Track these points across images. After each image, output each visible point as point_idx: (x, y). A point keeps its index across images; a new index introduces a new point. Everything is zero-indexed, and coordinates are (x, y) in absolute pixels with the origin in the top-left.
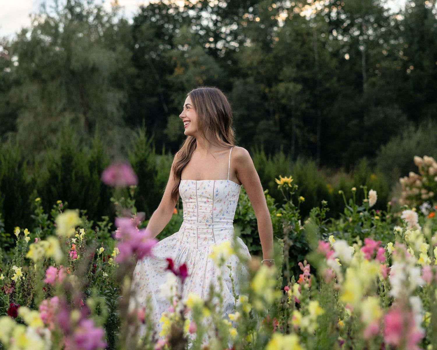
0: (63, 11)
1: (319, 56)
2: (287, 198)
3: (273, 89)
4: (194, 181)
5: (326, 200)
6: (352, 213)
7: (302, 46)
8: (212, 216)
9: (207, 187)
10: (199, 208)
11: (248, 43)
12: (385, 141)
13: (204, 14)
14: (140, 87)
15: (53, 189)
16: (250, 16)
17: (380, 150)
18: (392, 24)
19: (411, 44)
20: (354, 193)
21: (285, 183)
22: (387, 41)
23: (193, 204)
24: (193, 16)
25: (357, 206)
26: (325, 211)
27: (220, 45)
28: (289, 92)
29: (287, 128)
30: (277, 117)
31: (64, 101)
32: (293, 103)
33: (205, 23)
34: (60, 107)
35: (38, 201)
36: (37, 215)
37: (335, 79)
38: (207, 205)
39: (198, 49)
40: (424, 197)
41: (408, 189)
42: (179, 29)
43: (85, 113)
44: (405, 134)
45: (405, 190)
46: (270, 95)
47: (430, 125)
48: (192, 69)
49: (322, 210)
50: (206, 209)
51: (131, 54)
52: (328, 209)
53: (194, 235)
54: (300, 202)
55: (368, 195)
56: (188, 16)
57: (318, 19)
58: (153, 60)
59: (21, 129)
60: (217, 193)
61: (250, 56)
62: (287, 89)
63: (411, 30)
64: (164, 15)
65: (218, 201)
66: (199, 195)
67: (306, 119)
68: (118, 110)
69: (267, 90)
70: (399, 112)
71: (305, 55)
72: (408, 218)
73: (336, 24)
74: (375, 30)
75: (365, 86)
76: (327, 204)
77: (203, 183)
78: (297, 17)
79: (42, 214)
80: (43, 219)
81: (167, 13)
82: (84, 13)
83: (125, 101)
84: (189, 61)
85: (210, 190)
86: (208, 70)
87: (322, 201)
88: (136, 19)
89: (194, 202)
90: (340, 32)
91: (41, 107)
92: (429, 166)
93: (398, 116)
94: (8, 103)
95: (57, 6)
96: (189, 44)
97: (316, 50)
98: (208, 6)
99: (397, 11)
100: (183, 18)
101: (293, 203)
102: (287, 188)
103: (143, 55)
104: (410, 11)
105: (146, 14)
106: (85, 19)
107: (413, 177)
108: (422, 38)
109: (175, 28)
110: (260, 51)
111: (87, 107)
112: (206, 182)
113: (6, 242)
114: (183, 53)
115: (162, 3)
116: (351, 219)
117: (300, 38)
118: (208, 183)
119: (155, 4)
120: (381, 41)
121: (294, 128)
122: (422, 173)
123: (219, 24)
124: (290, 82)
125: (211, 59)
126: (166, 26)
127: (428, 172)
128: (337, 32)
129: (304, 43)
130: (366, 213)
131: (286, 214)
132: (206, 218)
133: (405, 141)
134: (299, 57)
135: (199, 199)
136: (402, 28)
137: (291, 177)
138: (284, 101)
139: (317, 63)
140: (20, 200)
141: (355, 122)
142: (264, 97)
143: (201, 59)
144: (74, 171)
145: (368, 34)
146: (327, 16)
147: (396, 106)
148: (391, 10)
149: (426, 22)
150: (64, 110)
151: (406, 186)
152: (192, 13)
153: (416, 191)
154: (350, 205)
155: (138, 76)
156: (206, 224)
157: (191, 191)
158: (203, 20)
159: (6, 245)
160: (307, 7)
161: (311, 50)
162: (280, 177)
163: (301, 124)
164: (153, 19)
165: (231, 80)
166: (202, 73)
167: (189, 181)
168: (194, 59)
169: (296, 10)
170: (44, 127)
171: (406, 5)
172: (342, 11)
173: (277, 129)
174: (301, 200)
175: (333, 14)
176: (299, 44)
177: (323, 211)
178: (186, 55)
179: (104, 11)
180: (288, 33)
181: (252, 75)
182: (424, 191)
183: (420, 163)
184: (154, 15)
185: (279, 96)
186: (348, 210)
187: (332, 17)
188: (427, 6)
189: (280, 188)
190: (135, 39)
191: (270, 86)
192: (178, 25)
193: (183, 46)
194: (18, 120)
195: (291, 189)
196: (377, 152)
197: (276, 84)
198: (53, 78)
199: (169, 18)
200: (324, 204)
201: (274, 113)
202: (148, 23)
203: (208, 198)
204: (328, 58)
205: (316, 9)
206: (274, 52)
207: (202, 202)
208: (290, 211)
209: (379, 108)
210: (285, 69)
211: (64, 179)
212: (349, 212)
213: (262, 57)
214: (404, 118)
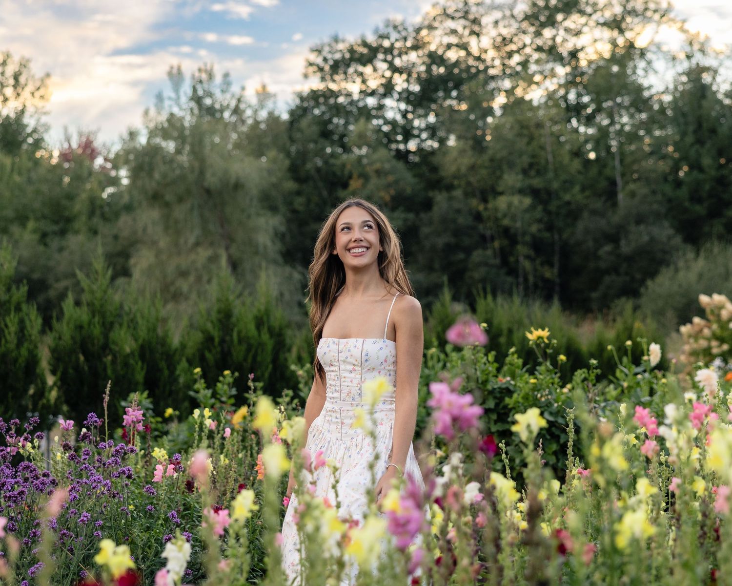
0: (187, 105)
1: (554, 157)
2: (543, 358)
3: (490, 205)
4: (336, 340)
5: (595, 359)
6: (626, 375)
7: (529, 143)
8: (359, 392)
9: (352, 349)
10: (343, 379)
11: (452, 142)
12: (652, 274)
13: (389, 102)
14: (301, 208)
15: (208, 355)
16: (454, 103)
17: (647, 288)
18: (656, 107)
19: (684, 134)
20: (629, 348)
21: (539, 338)
22: (649, 132)
23: (334, 374)
24: (372, 105)
25: (633, 367)
26: (594, 374)
27: (412, 145)
28: (513, 209)
29: (512, 259)
30: (496, 244)
31: (197, 232)
32: (518, 224)
33: (390, 115)
34: (192, 240)
35: (198, 373)
36: (197, 392)
37: (577, 188)
38: (353, 375)
39: (382, 153)
40: (715, 351)
41: (692, 340)
42: (353, 124)
43: (227, 248)
44: (681, 264)
45: (688, 343)
46: (485, 214)
47: (716, 250)
48: (374, 181)
49: (591, 372)
50: (352, 381)
51: (287, 163)
52: (599, 371)
53: (337, 420)
54: (560, 362)
55: (648, 350)
56: (366, 106)
57: (550, 103)
58: (318, 170)
59: (137, 273)
60: (367, 357)
61: (456, 160)
62: (510, 205)
63: (684, 115)
64: (331, 105)
65: (369, 369)
66: (341, 361)
67: (538, 247)
68: (273, 242)
69: (481, 208)
70: (671, 232)
71: (533, 156)
72: (705, 380)
73: (576, 110)
74: (632, 116)
75: (621, 196)
76: (597, 365)
77: (347, 343)
78: (521, 101)
79: (204, 389)
80: (205, 396)
81: (336, 102)
82: (217, 106)
83: (283, 229)
84: (368, 169)
85: (357, 353)
86: (396, 182)
87: (590, 360)
88: (292, 113)
89: (336, 371)
90: (583, 121)
91: (164, 242)
92: (721, 307)
93: (669, 238)
94: (116, 237)
95: (178, 98)
96: (369, 146)
97: (549, 148)
98: (394, 91)
99: (661, 88)
100: (359, 109)
101: (551, 364)
102: (542, 345)
103: (304, 163)
104: (680, 88)
105: (305, 104)
106: (218, 115)
107: (698, 324)
108: (700, 125)
109: (347, 123)
110: (470, 153)
111: (229, 239)
112: (351, 341)
113: (156, 430)
114: (360, 158)
115: (328, 88)
116: (625, 384)
117: (525, 132)
118: (355, 342)
119: (318, 90)
120: (642, 133)
121: (521, 259)
122: (711, 317)
123: (410, 116)
124: (513, 194)
125: (400, 165)
126: (335, 120)
127: (719, 316)
128: (578, 121)
129: (531, 138)
130: (647, 375)
131: (542, 380)
132: (352, 395)
133: (681, 274)
134: (526, 160)
135: (342, 367)
136: (669, 113)
137: (547, 330)
138: (506, 222)
139: (551, 167)
140: (166, 372)
141: (608, 248)
142: (478, 217)
143: (387, 166)
144: (236, 330)
145: (622, 122)
146: (562, 99)
147: (666, 224)
148: (654, 87)
149: (705, 103)
150: (197, 244)
151: (690, 336)
152: (371, 101)
153: (703, 343)
154: (624, 364)
155: (298, 193)
156: (352, 404)
157: (332, 354)
158: (388, 111)
159: (156, 433)
160: (534, 87)
161: (542, 148)
162: (532, 329)
163: (532, 253)
164: (317, 112)
165: (431, 194)
166: (389, 186)
167: (330, 339)
168: (378, 166)
169: (519, 92)
170: (171, 269)
171: (675, 80)
172: (583, 92)
173: (497, 261)
174: (562, 360)
175: (572, 96)
176: (525, 140)
177: (592, 374)
178: (365, 161)
179: (246, 103)
180: (508, 126)
181: (459, 186)
182: (714, 343)
183: (708, 304)
184: (317, 105)
185: (499, 215)
186: (622, 371)
187: (570, 100)
188: (705, 80)
189: (532, 345)
190: (292, 140)
191: (485, 200)
192: (351, 120)
193: (360, 147)
194: (132, 261)
195: (547, 346)
196: (642, 290)
197: (495, 198)
198: (180, 200)
199: (338, 110)
200: (593, 364)
201: (493, 239)
202: (310, 117)
203: (354, 365)
204: (566, 159)
205: (547, 89)
206: (490, 152)
207: (346, 370)
208: (548, 376)
209: (642, 227)
210: (506, 176)
211: (222, 341)
212: (623, 375)
213: (473, 160)
214: (678, 240)
